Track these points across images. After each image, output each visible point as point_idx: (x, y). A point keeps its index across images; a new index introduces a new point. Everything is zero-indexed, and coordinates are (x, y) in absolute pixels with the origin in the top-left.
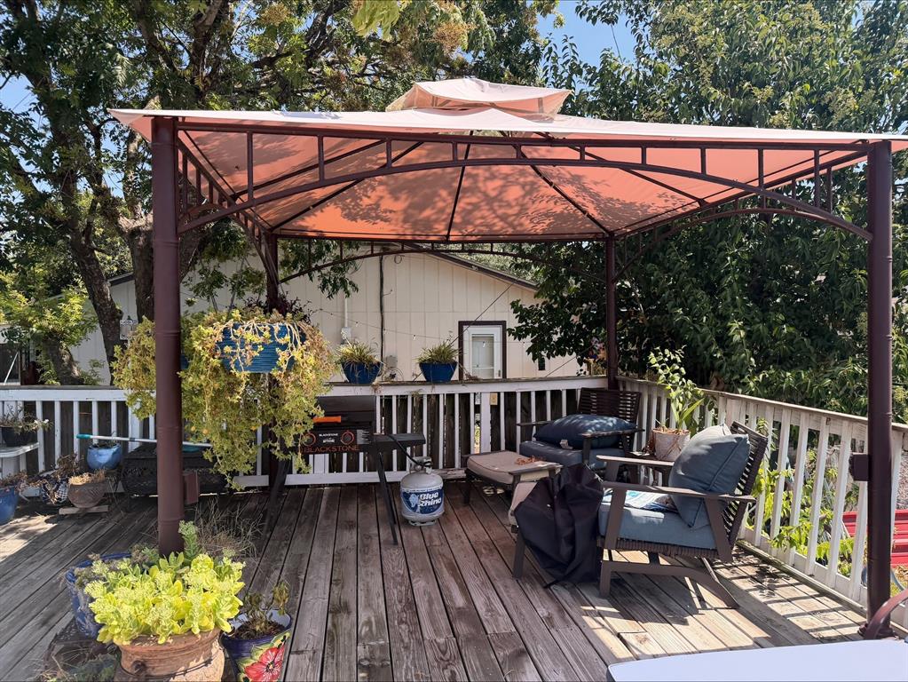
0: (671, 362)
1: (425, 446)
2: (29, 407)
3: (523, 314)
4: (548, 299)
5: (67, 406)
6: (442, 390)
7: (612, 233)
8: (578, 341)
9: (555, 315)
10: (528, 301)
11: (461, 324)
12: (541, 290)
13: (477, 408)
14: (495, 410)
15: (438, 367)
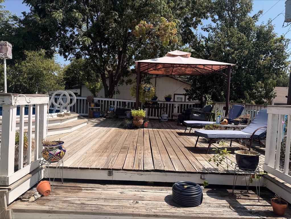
0: (209, 97)
1: (165, 109)
2: (99, 101)
3: (187, 91)
4: (193, 88)
5: (105, 101)
6: (169, 103)
7: (203, 74)
8: (199, 97)
9: (194, 91)
10: (189, 88)
11: (175, 95)
12: (192, 86)
13: (175, 107)
14: (178, 107)
15: (168, 99)
